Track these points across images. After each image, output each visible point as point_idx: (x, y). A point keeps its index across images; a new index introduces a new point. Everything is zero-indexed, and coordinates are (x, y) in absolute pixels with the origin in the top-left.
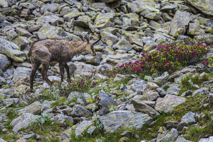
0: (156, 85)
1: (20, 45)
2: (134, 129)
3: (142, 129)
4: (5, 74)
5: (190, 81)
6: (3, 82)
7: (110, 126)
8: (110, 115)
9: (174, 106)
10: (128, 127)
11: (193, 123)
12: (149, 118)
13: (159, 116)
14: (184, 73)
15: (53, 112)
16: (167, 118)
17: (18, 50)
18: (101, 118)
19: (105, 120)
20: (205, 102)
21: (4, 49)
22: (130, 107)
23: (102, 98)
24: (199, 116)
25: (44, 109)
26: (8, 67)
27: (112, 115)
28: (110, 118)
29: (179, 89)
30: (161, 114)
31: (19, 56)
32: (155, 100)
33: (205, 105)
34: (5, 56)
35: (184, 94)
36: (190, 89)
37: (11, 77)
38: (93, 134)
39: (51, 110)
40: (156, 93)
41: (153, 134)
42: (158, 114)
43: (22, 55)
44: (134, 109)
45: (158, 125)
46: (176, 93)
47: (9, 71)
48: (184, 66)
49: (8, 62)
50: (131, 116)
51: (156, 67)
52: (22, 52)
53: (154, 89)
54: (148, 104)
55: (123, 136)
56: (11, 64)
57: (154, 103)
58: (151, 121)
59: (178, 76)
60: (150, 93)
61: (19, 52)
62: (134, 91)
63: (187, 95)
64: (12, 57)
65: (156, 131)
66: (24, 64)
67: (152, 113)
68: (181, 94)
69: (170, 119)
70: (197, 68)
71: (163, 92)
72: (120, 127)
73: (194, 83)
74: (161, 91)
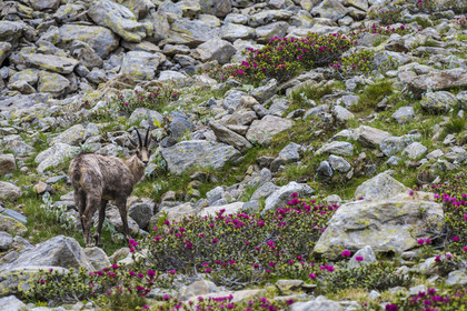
0: (253, 100)
1: (137, 11)
2: (211, 168)
3: (223, 169)
4: (106, 63)
5: (302, 95)
6: (100, 79)
7: (177, 164)
8: (177, 147)
9: (274, 133)
10: (202, 166)
11: (295, 160)
12: (235, 152)
13: (250, 149)
14: (302, 81)
15: (102, 141)
16: (260, 152)
17: (133, 19)
18: (165, 151)
19: (169, 153)
20: (319, 127)
21: (108, 18)
22: (210, 134)
23: (173, 120)
24: (305, 149)
25: (87, 137)
26: (114, 51)
27: (181, 147)
28: (177, 151)
29: (286, 107)
30: (254, 145)
31: (132, 30)
32: (249, 124)
33: (318, 132)
34: (109, 31)
35: (291, 114)
36: (303, 106)
37: (118, 68)
38: (151, 175)
39: (98, 138)
40: (251, 112)
41: (238, 177)
42: (249, 145)
43: (139, 29)
44: (215, 138)
45: (247, 163)
46: (279, 113)
47: (114, 58)
48: (308, 68)
49: (113, 42)
50: (207, 149)
51: (264, 70)
52: (139, 24)
53: (250, 107)
54: (236, 131)
55: (193, 180)
56: (120, 45)
57: (245, 128)
58: (237, 155)
59: (291, 86)
60: (243, 112)
61: (134, 24)
62: (225, 108)
63: (295, 116)
64: (121, 33)
65: (244, 172)
66: (141, 46)
67: (239, 144)
68: (287, 114)
69: (264, 153)
70: (325, 73)
71: (263, 111)
72: (191, 165)
73: (310, 97)
74: (259, 110)
